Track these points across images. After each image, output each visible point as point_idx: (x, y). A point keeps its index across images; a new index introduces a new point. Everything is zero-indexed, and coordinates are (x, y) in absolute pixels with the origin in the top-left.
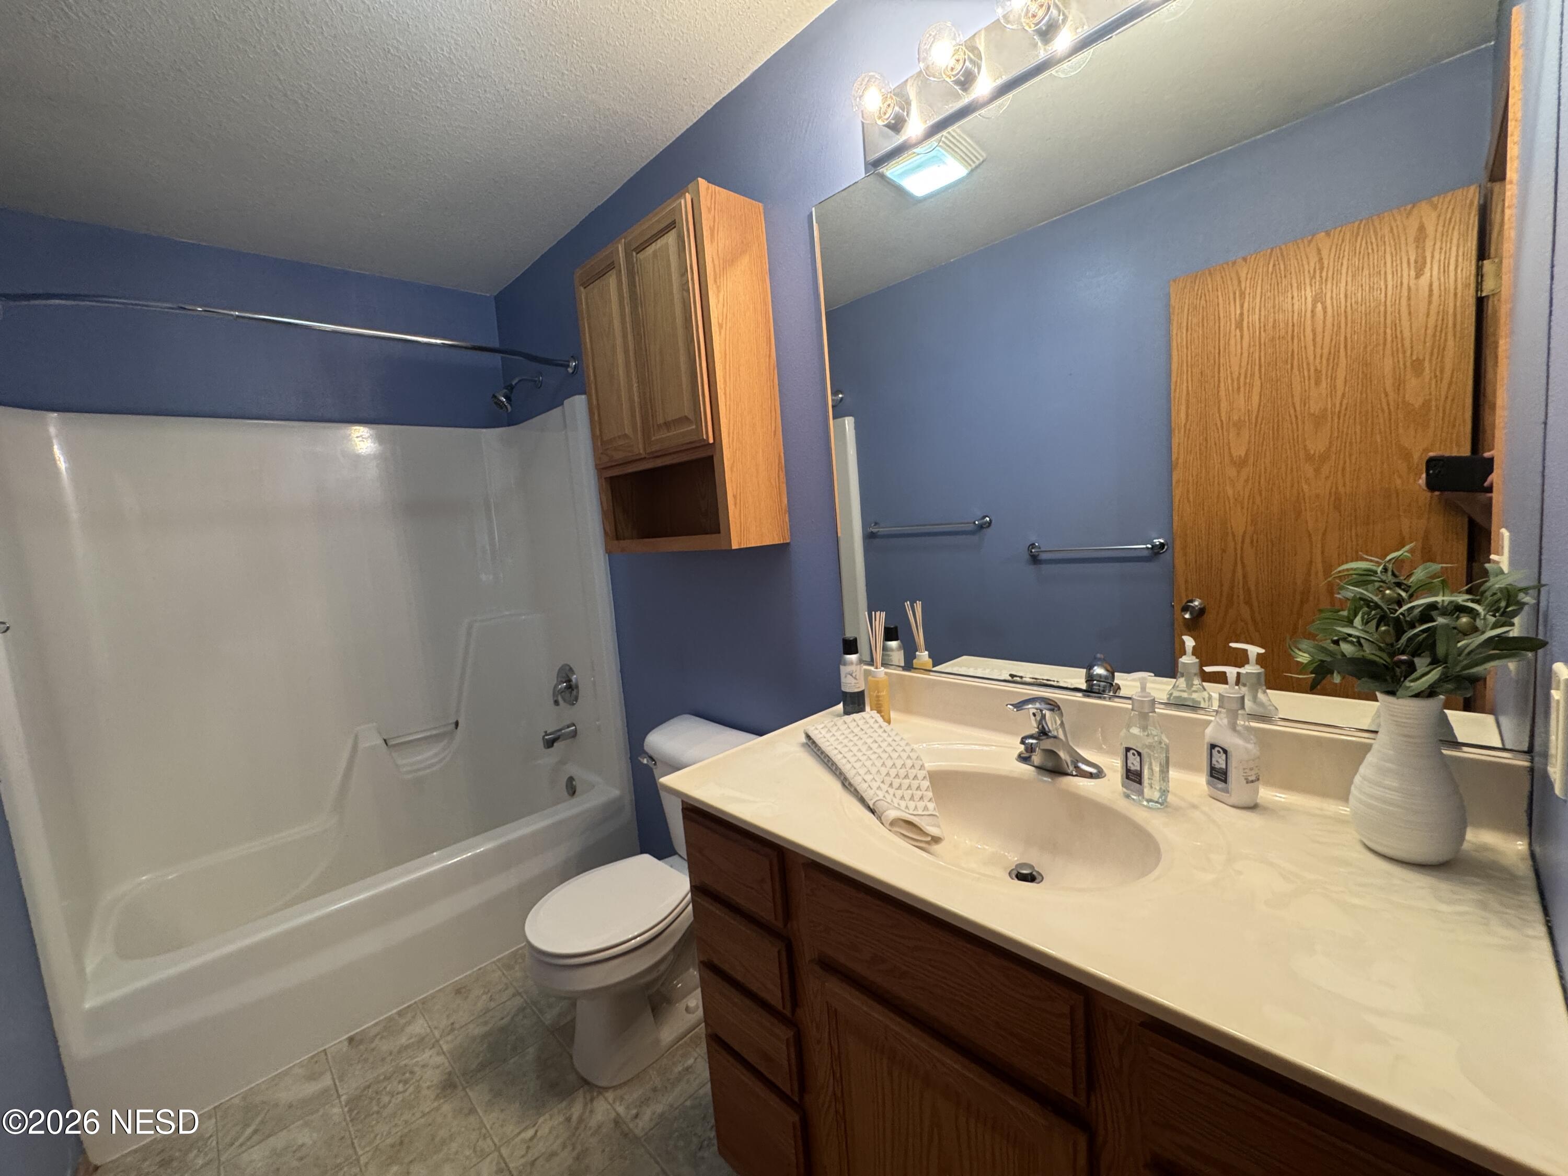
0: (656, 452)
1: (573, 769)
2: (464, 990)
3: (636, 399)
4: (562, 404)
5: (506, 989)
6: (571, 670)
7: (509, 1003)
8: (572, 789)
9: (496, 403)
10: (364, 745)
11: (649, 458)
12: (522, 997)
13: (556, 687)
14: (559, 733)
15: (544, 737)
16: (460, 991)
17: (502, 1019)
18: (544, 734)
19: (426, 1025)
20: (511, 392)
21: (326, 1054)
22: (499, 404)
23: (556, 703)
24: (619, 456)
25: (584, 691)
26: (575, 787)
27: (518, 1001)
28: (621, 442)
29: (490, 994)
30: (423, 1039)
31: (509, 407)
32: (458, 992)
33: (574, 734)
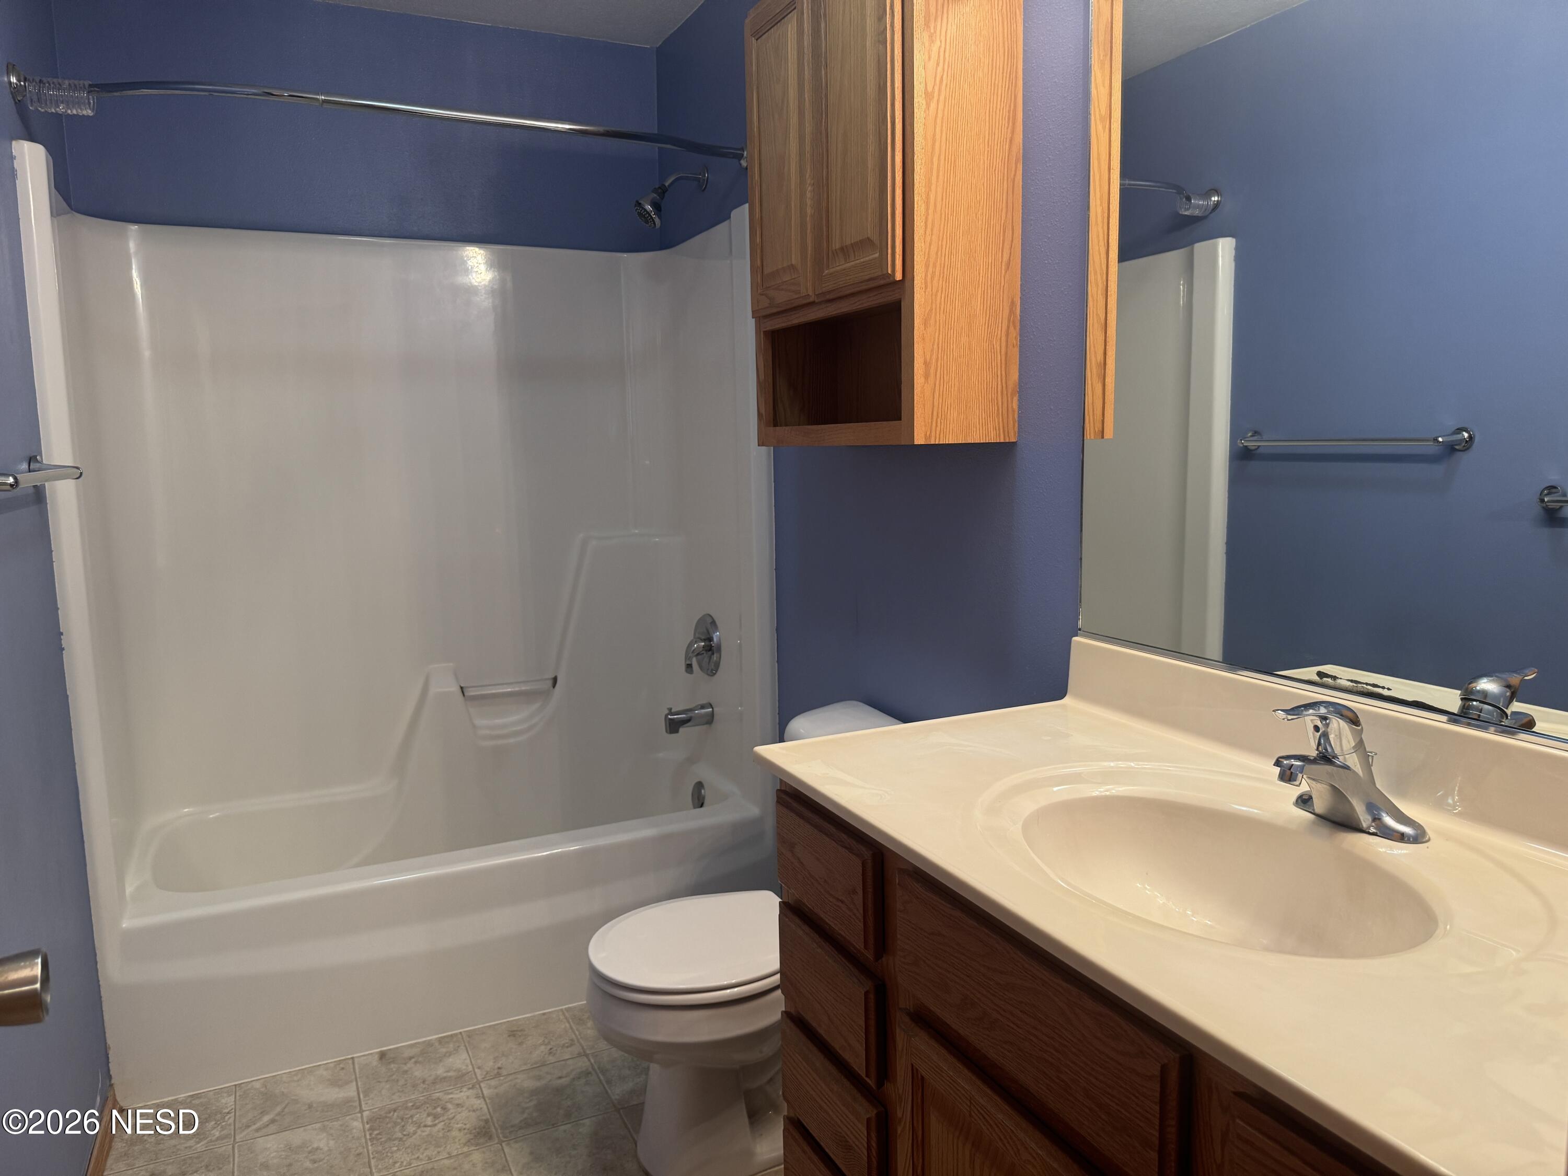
0: (829, 292)
1: (704, 772)
2: (520, 1034)
3: (809, 211)
4: (729, 217)
5: (571, 1045)
6: (713, 623)
7: (570, 1062)
8: (699, 801)
9: (640, 214)
10: (433, 690)
11: (820, 303)
12: (589, 1060)
13: (690, 645)
14: (690, 714)
15: (666, 716)
16: (515, 1033)
17: (560, 1078)
18: (667, 712)
19: (468, 1061)
20: (662, 198)
21: (353, 1063)
22: (645, 216)
23: (689, 667)
24: (782, 298)
25: (727, 658)
26: (704, 798)
27: (583, 1064)
28: (786, 278)
29: (549, 1047)
30: (464, 1075)
31: (657, 221)
32: (513, 1034)
33: (710, 720)
